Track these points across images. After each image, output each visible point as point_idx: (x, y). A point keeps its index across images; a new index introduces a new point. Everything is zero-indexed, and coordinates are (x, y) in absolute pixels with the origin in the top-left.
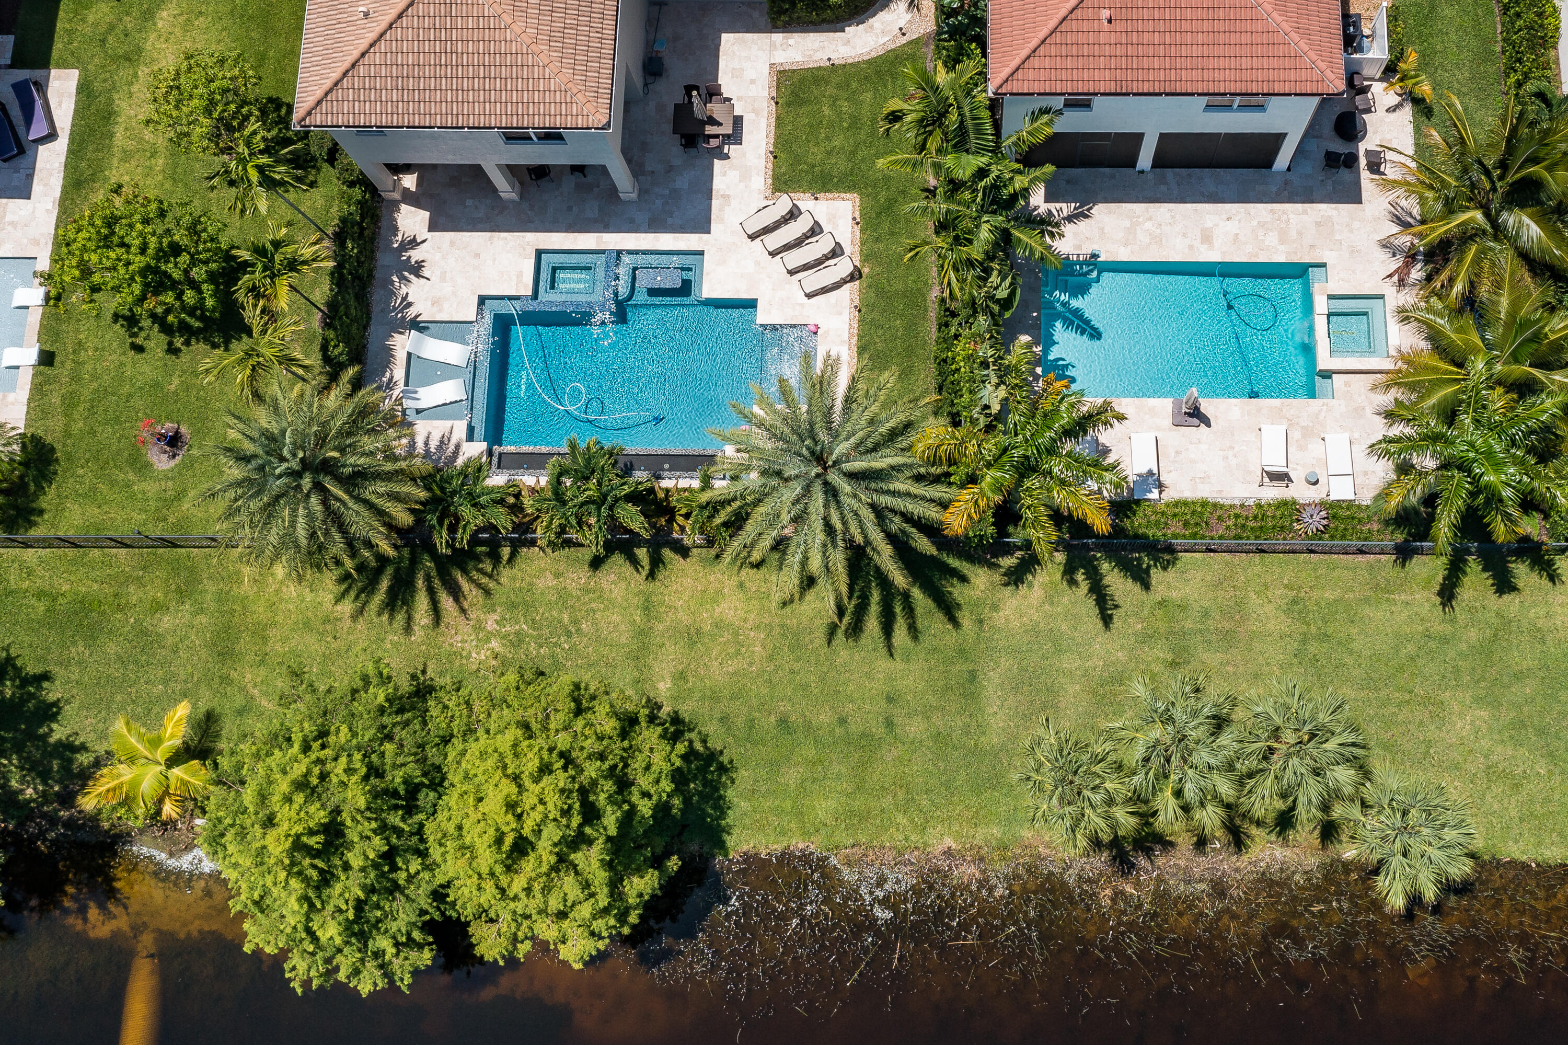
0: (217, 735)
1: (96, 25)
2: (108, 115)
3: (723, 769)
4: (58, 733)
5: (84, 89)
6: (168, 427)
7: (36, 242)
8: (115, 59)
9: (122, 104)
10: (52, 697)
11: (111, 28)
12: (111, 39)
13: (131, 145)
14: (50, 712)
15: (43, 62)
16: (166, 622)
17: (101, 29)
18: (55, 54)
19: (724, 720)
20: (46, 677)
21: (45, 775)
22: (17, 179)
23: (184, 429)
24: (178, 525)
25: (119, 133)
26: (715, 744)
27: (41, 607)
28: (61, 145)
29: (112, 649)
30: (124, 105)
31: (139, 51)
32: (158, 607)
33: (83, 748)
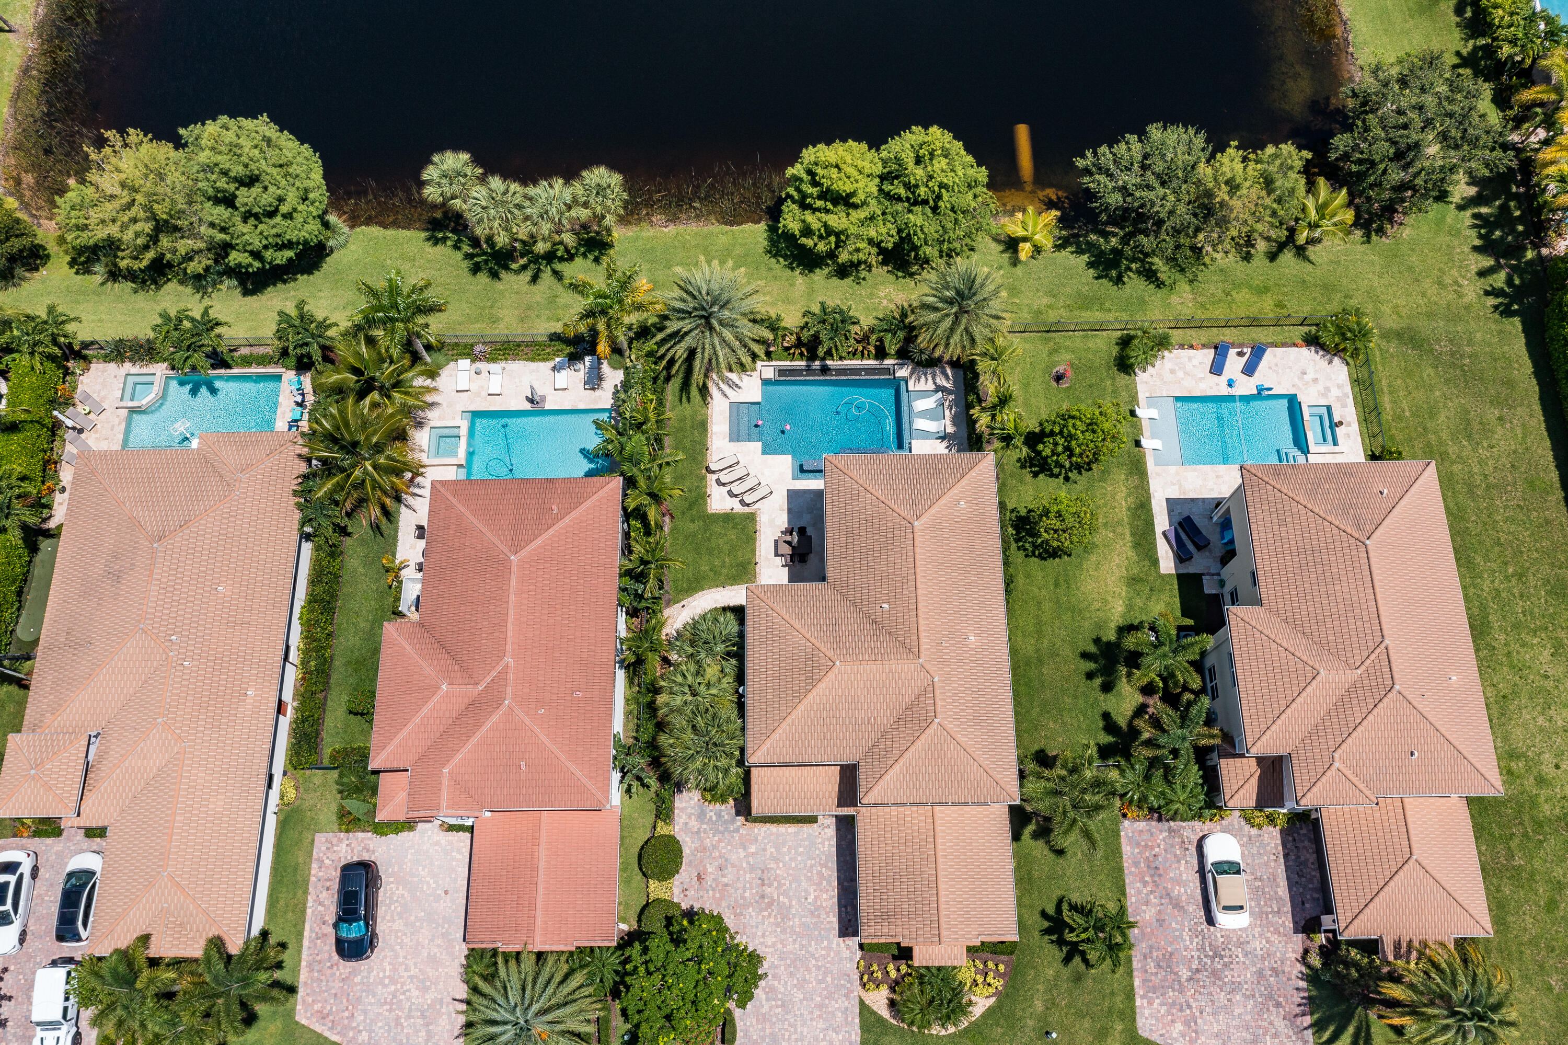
0: (1010, 258)
1: (1158, 601)
2: (1136, 545)
3: (770, 252)
4: (1085, 258)
5: (1155, 562)
6: (1064, 385)
7: (1158, 474)
8: (1142, 580)
9: (1131, 554)
10: (1091, 271)
11: (1149, 598)
12: (1147, 592)
13: (1120, 529)
14: (1090, 265)
15: (1182, 578)
16: (1045, 301)
17: (1154, 598)
18: (1176, 581)
19: (770, 269)
20: (1097, 278)
21: (1088, 243)
22: (1178, 509)
23: (1055, 384)
24: (1049, 340)
25: (1128, 538)
26: (773, 260)
27: (1107, 305)
28: (1159, 530)
29: (1068, 290)
30: (1130, 553)
31: (1128, 585)
32: (1050, 306)
33: (1072, 253)
